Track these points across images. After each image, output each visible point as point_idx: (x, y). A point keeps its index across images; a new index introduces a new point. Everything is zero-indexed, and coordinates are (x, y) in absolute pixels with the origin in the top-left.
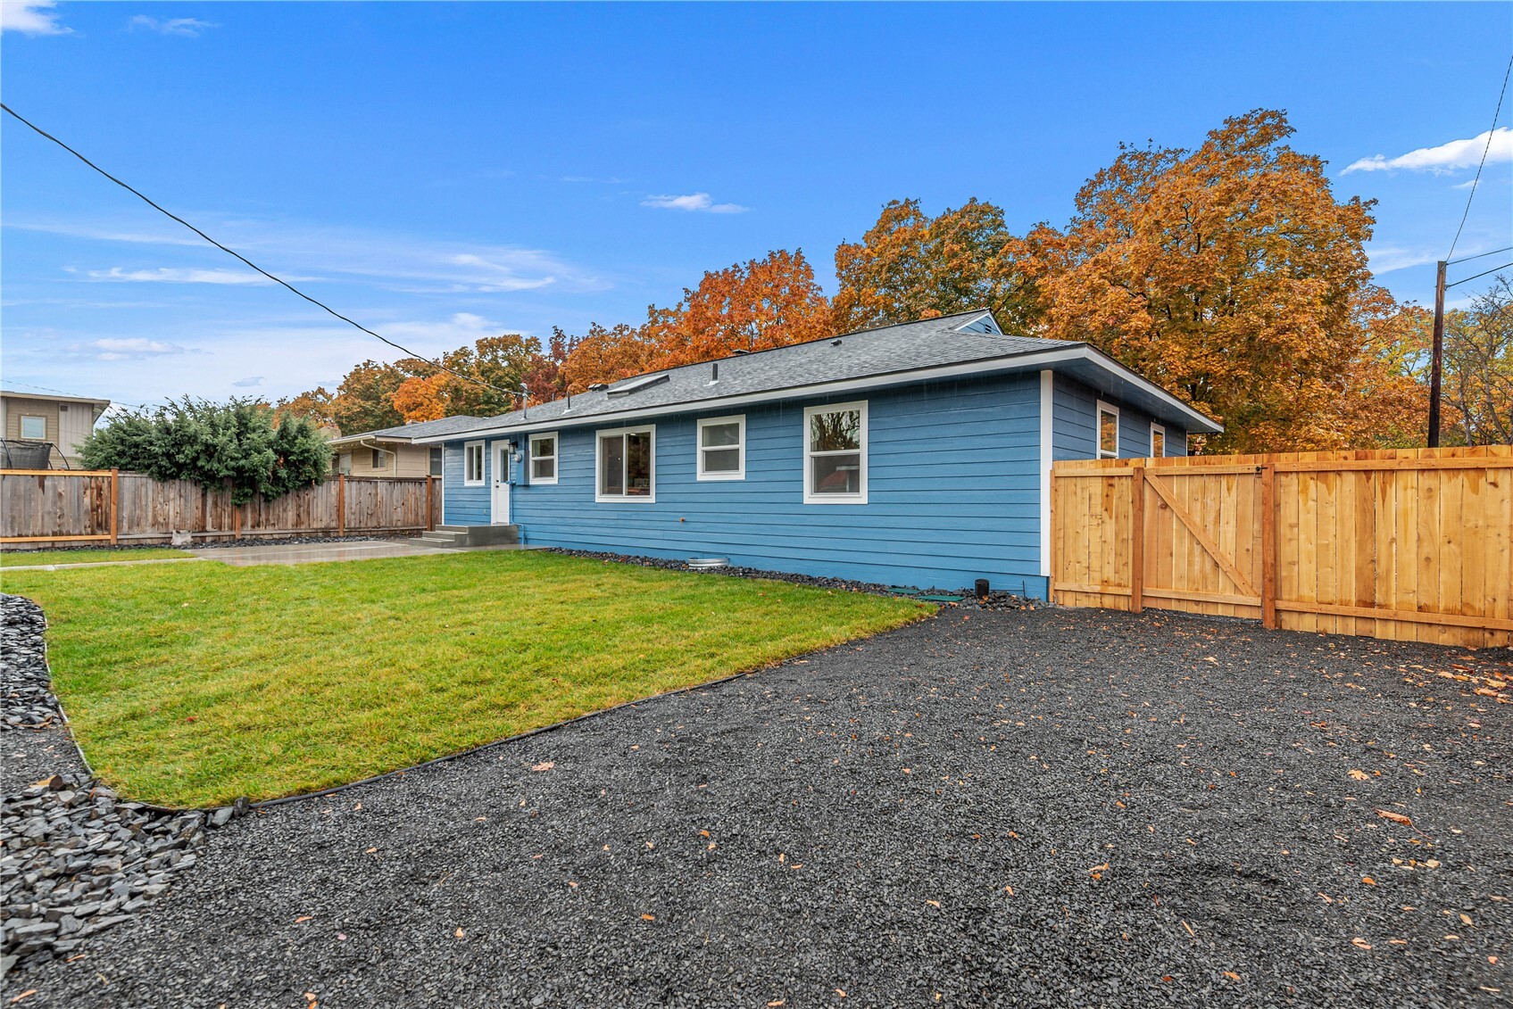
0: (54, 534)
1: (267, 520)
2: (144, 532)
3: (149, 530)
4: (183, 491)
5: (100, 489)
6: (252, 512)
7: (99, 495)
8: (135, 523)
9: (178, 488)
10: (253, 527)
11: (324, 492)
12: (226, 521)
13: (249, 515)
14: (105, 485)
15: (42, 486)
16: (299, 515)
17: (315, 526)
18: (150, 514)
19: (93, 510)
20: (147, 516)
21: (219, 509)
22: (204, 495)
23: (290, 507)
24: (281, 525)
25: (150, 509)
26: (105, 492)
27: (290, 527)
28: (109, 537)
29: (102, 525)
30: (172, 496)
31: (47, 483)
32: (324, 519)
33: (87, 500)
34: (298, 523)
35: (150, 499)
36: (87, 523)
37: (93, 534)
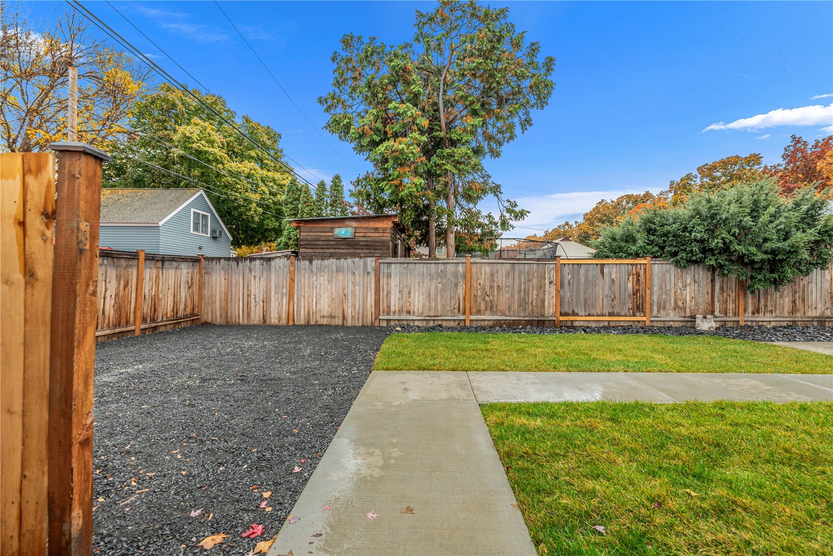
0: (611, 314)
1: (766, 306)
2: (668, 315)
3: (672, 313)
4: (697, 276)
5: (638, 275)
6: (752, 298)
7: (638, 280)
8: (662, 307)
9: (693, 273)
10: (753, 313)
11: (819, 277)
12: (731, 306)
13: (750, 301)
14: (642, 272)
15: (602, 273)
16: (794, 302)
17: (810, 314)
18: (673, 298)
19: (634, 294)
20: (670, 300)
21: (725, 295)
22: (713, 281)
23: (786, 292)
24: (778, 312)
25: (673, 294)
26: (642, 278)
27: (786, 314)
28: (644, 319)
29: (639, 308)
30: (688, 281)
31: (606, 270)
32: (819, 307)
33: (630, 285)
34: (794, 311)
35: (672, 285)
36: (630, 306)
37: (634, 315)
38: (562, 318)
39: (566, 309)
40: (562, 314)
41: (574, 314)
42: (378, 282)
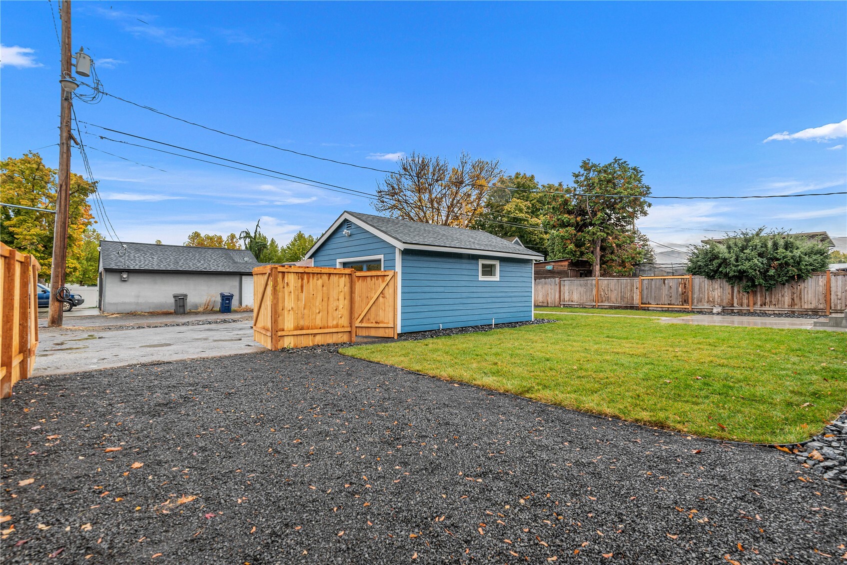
0: (669, 304)
1: (771, 302)
2: (703, 305)
3: (706, 304)
4: (722, 285)
5: (685, 284)
6: (761, 297)
7: (685, 287)
8: (700, 301)
9: (719, 283)
10: (761, 305)
11: (814, 284)
12: (745, 301)
13: (759, 298)
14: (687, 282)
15: (664, 283)
16: (793, 299)
17: (806, 307)
18: (706, 296)
19: (682, 294)
20: (704, 297)
21: (741, 295)
22: (733, 287)
23: (786, 294)
24: (780, 306)
25: (706, 294)
26: (687, 286)
27: (787, 306)
28: (688, 307)
29: (686, 301)
30: (716, 287)
31: (666, 282)
32: (813, 302)
33: (680, 289)
34: (793, 304)
35: (706, 289)
36: (681, 300)
37: (682, 305)
38: (642, 306)
39: (645, 301)
40: (642, 304)
41: (649, 303)
42: (560, 288)
